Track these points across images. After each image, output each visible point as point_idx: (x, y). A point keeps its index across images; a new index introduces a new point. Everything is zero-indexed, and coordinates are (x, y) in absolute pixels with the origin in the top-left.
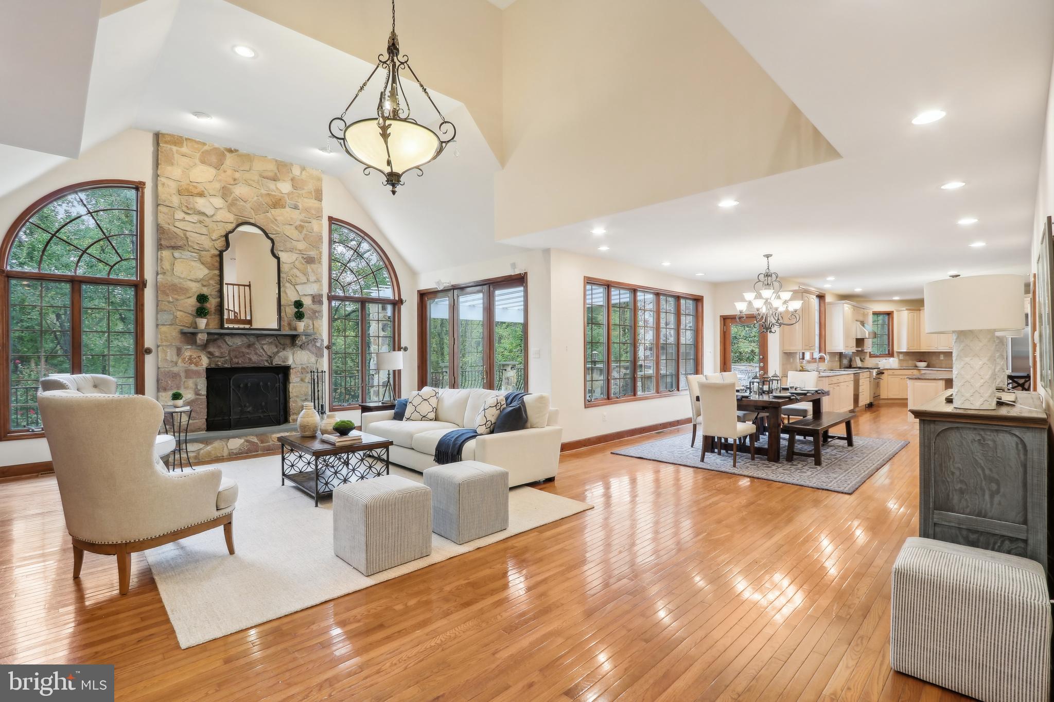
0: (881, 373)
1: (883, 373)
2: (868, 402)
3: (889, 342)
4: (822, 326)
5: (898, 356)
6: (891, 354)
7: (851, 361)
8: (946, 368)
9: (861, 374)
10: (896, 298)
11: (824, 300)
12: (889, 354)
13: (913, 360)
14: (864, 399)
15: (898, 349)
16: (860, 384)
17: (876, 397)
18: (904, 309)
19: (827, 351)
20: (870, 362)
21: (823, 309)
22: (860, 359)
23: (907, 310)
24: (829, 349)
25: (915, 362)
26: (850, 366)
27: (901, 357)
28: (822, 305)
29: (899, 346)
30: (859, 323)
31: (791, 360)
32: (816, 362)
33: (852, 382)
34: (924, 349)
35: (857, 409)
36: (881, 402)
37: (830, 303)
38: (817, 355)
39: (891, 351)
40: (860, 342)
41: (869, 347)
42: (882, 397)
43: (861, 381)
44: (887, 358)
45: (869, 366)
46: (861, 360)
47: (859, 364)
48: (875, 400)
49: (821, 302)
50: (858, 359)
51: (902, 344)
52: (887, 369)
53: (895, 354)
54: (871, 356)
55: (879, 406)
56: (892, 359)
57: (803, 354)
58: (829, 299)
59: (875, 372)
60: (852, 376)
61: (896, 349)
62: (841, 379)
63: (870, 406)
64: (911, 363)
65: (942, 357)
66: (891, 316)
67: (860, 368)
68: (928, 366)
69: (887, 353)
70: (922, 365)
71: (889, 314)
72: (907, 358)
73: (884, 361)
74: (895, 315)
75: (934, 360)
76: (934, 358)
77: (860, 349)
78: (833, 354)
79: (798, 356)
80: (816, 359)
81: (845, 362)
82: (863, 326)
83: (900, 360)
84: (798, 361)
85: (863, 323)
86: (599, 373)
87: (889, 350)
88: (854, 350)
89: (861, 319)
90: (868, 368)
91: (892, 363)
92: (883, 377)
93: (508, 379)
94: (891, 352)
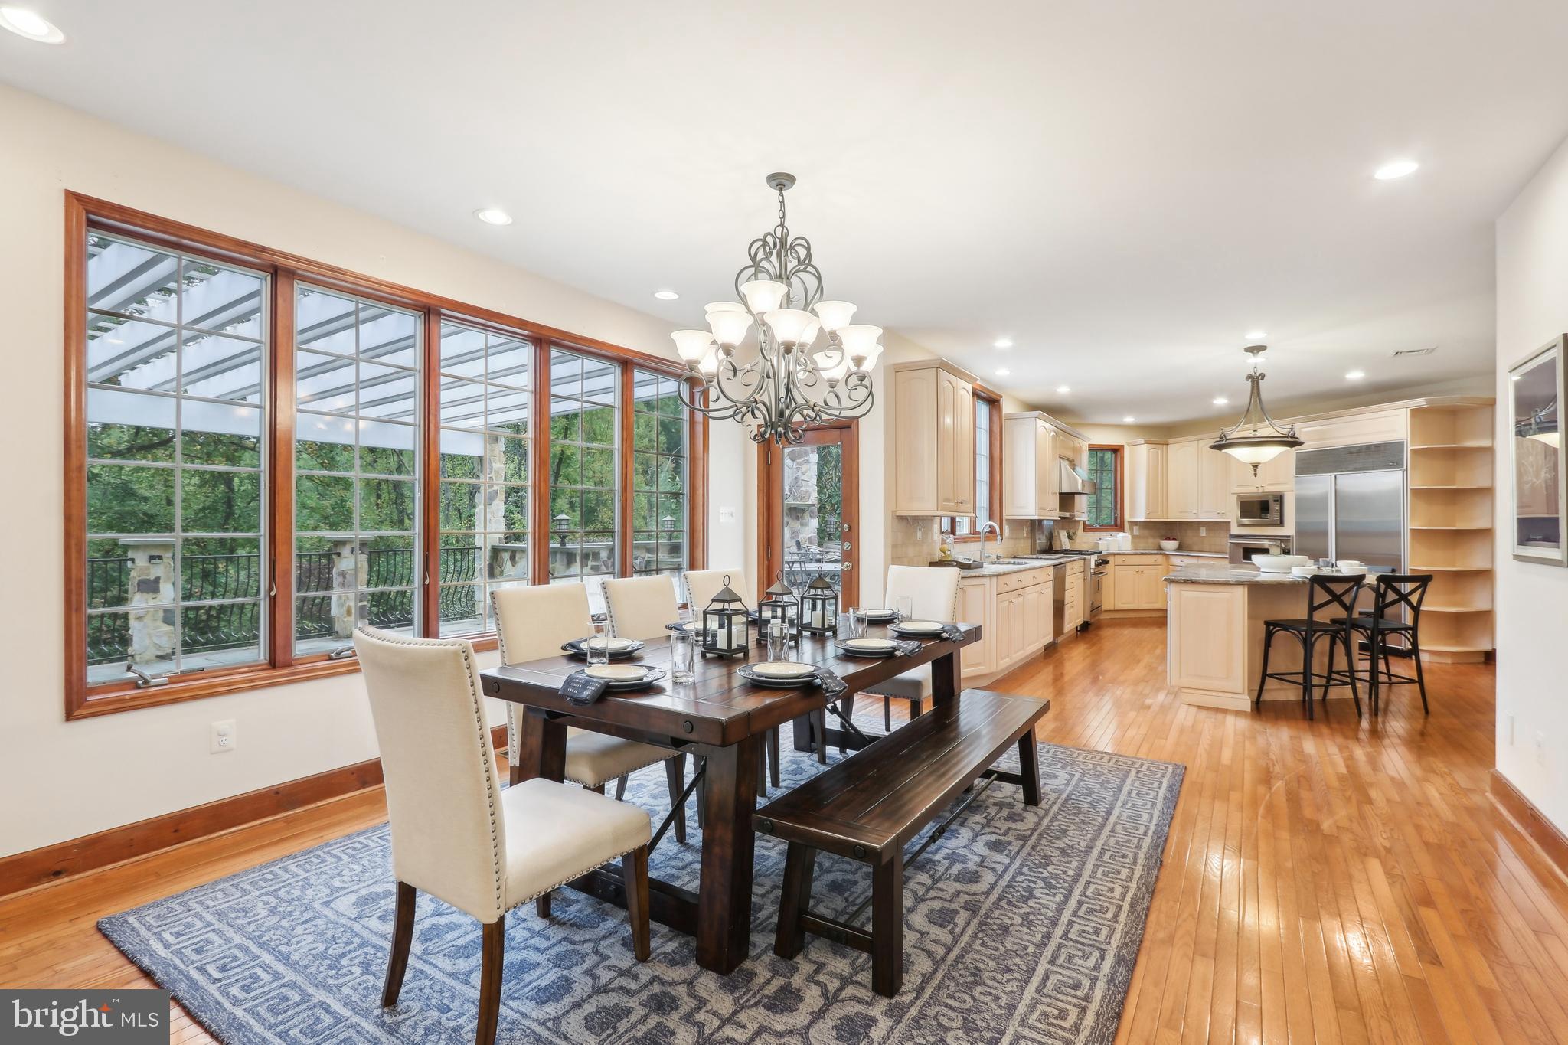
0: (1103, 562)
1: (1107, 562)
2: (1081, 621)
3: (1116, 502)
4: (996, 463)
5: (1131, 529)
6: (1118, 526)
7: (1051, 538)
8: (1210, 552)
9: (1068, 566)
10: (1129, 420)
11: (999, 409)
12: (1116, 525)
13: (1154, 537)
14: (1073, 618)
15: (1131, 515)
16: (1067, 586)
17: (1096, 609)
18: (1142, 441)
19: (1005, 517)
20: (1085, 540)
21: (996, 429)
22: (1068, 534)
23: (1147, 442)
24: (1009, 513)
25: (1158, 540)
26: (1049, 550)
27: (1136, 531)
28: (996, 419)
29: (1132, 514)
30: (1066, 464)
31: (919, 535)
32: (978, 540)
33: (1051, 585)
34: (1174, 516)
35: (1060, 639)
36: (1104, 616)
37: (1011, 417)
38: (983, 524)
39: (1119, 518)
40: (1066, 500)
41: (1082, 509)
42: (1105, 608)
43: (1068, 580)
44: (1114, 533)
45: (1084, 547)
46: (1070, 537)
47: (1066, 544)
48: (1093, 616)
49: (994, 412)
50: (1063, 534)
51: (1138, 509)
52: (1114, 554)
53: (1126, 525)
54: (1087, 528)
55: (1099, 626)
56: (1121, 535)
57: (953, 521)
58: (1008, 408)
59: (1093, 559)
60: (1051, 571)
61: (1127, 517)
62: (1027, 578)
63: (1085, 628)
64: (1151, 542)
65: (1203, 532)
66: (1119, 454)
67: (1066, 552)
68: (1180, 549)
69: (1113, 523)
70: (1170, 545)
71: (1116, 450)
72: (1146, 532)
73: (1109, 538)
74: (1127, 453)
75: (1190, 538)
76: (1190, 533)
77: (1067, 515)
78: (1017, 524)
79: (936, 527)
80: (979, 533)
81: (1041, 540)
82: (1074, 469)
83: (1134, 537)
84: (937, 537)
85: (1073, 464)
86: (565, 560)
87: (1116, 518)
88: (1056, 515)
89: (1069, 454)
90: (1080, 552)
91: (1119, 542)
92: (1108, 569)
93: (343, 574)
94: (1119, 522)
